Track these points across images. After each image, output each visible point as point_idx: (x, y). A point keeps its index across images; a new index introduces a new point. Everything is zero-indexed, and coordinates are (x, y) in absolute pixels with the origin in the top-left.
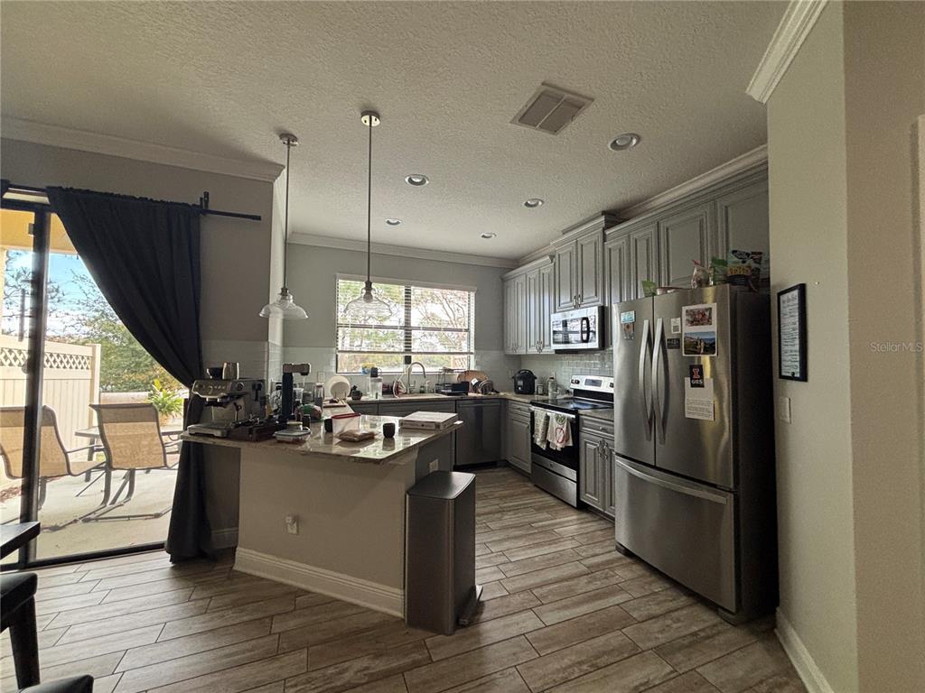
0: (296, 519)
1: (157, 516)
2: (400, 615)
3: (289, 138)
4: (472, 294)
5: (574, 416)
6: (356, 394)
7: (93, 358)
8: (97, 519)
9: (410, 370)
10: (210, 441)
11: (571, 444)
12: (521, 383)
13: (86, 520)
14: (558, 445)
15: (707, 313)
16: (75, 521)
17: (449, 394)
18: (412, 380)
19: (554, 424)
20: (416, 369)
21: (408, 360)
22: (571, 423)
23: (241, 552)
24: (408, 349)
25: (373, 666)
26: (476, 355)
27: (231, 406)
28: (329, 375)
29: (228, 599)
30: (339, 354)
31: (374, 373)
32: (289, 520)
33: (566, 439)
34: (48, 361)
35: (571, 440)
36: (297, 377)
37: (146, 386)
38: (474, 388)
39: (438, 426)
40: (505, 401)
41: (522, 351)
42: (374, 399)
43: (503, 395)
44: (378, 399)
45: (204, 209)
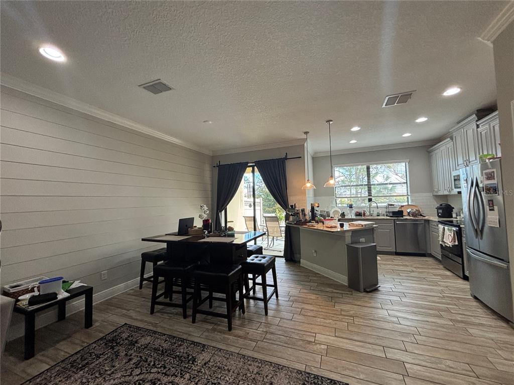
0: (316, 251)
1: (280, 251)
2: (346, 284)
3: (306, 133)
5: (458, 228)
6: (343, 215)
7: (260, 203)
9: (370, 205)
10: (291, 225)
11: (457, 243)
12: (440, 211)
14: (449, 243)
15: (493, 174)
17: (391, 217)
18: (372, 209)
19: (447, 232)
20: (374, 205)
21: (370, 200)
22: (457, 232)
23: (302, 260)
24: (370, 194)
26: (411, 196)
27: (296, 216)
28: (333, 207)
30: (337, 199)
31: (351, 207)
32: (314, 251)
33: (454, 240)
35: (457, 242)
36: (316, 208)
37: (274, 211)
38: (409, 213)
39: (362, 226)
40: (428, 221)
41: (441, 193)
42: (350, 217)
43: (426, 218)
44: (352, 217)
45: (286, 158)
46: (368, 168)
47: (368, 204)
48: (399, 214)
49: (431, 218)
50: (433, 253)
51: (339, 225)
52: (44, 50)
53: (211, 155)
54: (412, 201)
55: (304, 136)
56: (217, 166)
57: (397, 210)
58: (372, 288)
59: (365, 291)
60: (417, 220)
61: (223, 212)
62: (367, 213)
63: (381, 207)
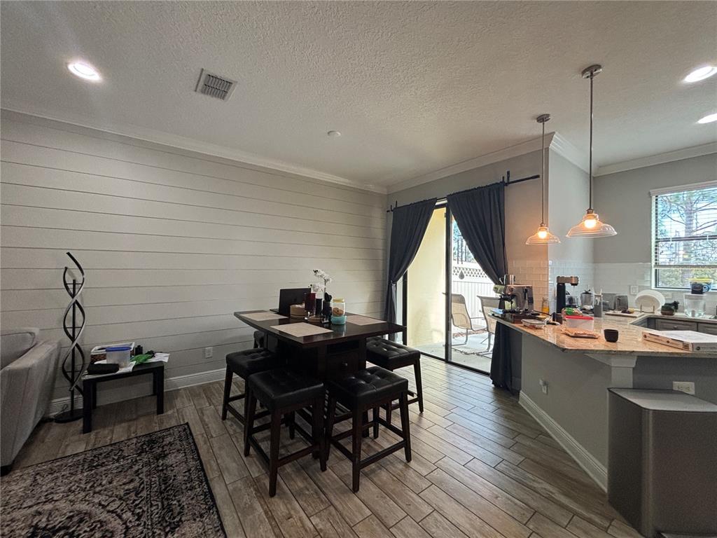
0: (545, 384)
2: (605, 489)
8: (482, 356)
13: (478, 355)
16: (474, 353)
23: (521, 393)
25: (557, 494)
29: (506, 413)
32: (541, 382)
34: (454, 271)
39: (686, 346)
42: (690, 316)
44: (697, 317)
45: (504, 184)
51: (603, 332)
52: (74, 67)
53: (385, 191)
55: (537, 129)
56: (392, 211)
61: (400, 282)
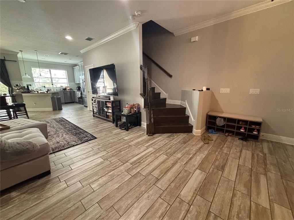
0: (35, 103)
2: (52, 110)
4: (66, 71)
9: (53, 86)
11: (81, 96)
14: (79, 96)
17: (62, 90)
18: (54, 88)
20: (54, 86)
21: (52, 84)
22: (81, 93)
24: (52, 82)
26: (69, 83)
30: (35, 83)
31: (44, 87)
36: (29, 86)
38: (68, 89)
40: (74, 91)
41: (77, 83)
43: (74, 90)
45: (5, 60)
46: (50, 71)
47: (51, 86)
48: (65, 89)
49: (75, 91)
50: (76, 101)
54: (69, 85)
57: (64, 88)
58: (61, 109)
59: (59, 110)
60: (71, 91)
62: (52, 90)
63: (58, 87)
